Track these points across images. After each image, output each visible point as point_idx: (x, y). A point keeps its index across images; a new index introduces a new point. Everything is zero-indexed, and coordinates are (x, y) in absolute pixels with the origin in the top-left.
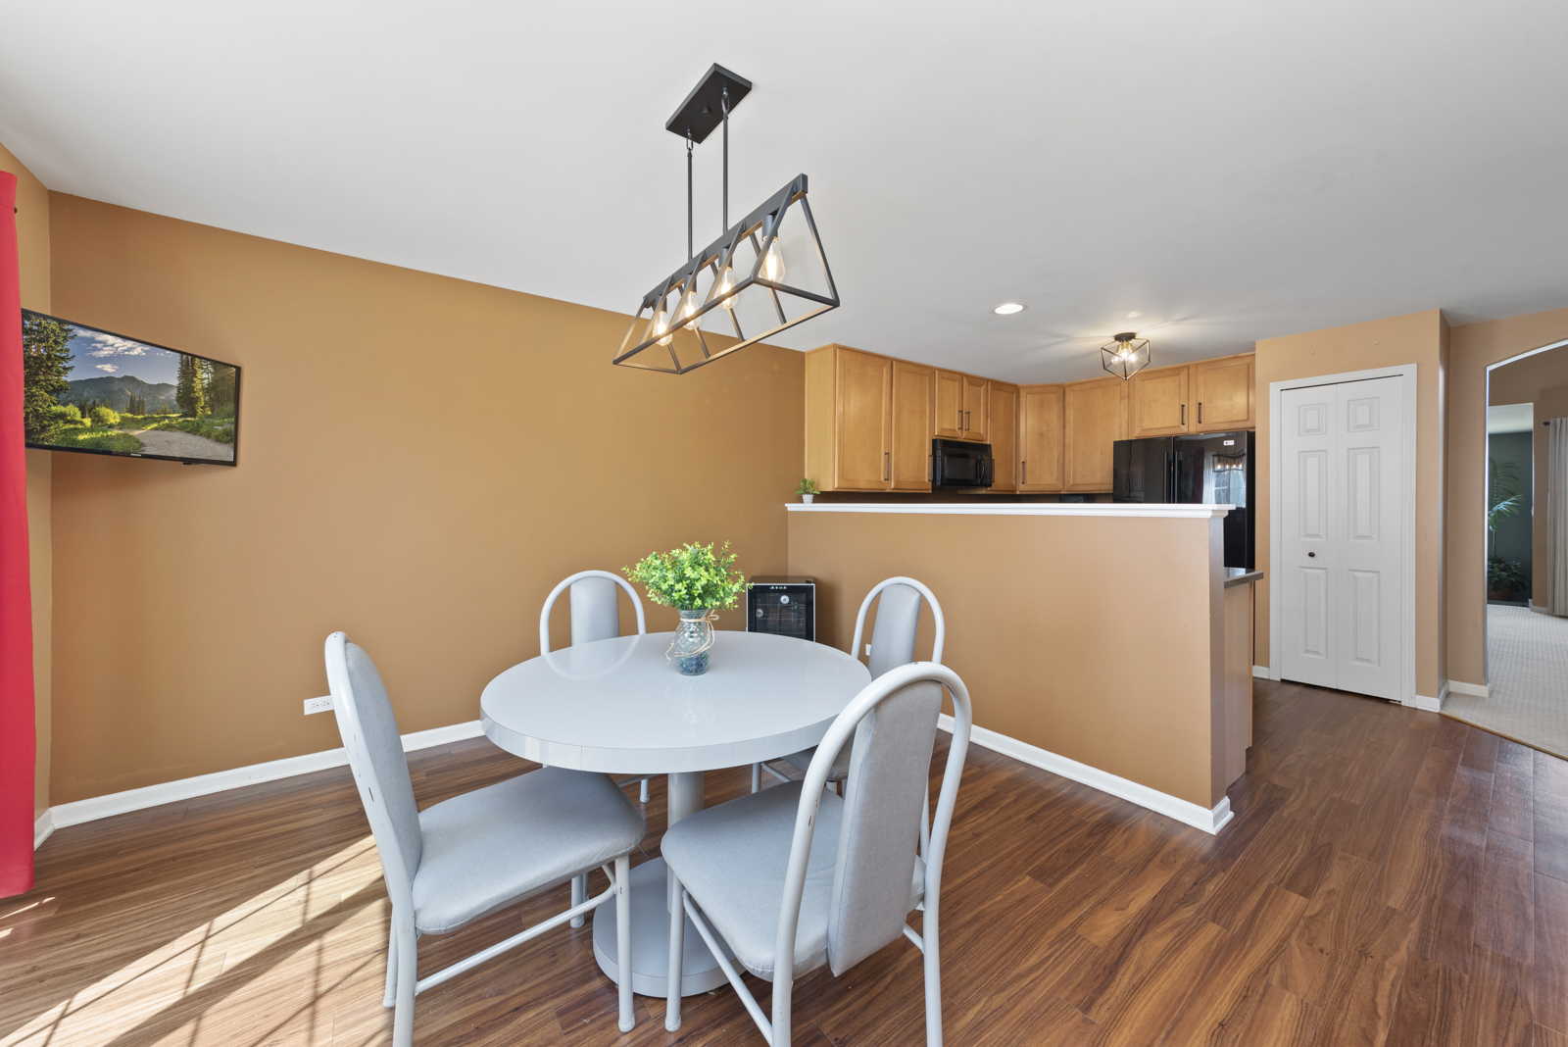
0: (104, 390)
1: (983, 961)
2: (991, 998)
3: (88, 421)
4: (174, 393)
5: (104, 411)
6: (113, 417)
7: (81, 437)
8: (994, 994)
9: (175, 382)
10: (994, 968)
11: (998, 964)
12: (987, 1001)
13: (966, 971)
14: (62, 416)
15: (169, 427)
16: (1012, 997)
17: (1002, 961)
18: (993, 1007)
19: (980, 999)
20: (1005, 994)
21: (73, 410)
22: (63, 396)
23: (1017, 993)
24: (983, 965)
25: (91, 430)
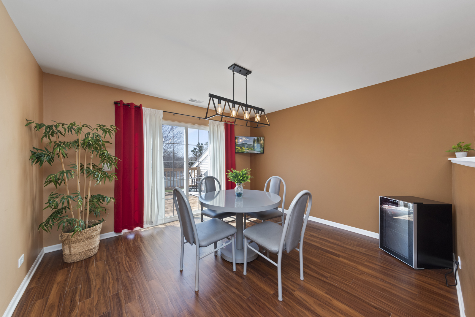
0: (243, 145)
1: (233, 308)
2: (220, 306)
3: (241, 149)
4: (252, 145)
5: (243, 148)
6: (244, 149)
7: (240, 151)
8: (221, 307)
9: (252, 144)
10: (230, 310)
11: (232, 312)
12: (218, 305)
13: (229, 302)
14: (237, 148)
15: (252, 150)
16: (219, 312)
17: (233, 313)
18: (216, 306)
19: (219, 303)
20: (221, 310)
21: (239, 148)
22: (238, 146)
23: (221, 314)
24: (232, 307)
25: (241, 150)
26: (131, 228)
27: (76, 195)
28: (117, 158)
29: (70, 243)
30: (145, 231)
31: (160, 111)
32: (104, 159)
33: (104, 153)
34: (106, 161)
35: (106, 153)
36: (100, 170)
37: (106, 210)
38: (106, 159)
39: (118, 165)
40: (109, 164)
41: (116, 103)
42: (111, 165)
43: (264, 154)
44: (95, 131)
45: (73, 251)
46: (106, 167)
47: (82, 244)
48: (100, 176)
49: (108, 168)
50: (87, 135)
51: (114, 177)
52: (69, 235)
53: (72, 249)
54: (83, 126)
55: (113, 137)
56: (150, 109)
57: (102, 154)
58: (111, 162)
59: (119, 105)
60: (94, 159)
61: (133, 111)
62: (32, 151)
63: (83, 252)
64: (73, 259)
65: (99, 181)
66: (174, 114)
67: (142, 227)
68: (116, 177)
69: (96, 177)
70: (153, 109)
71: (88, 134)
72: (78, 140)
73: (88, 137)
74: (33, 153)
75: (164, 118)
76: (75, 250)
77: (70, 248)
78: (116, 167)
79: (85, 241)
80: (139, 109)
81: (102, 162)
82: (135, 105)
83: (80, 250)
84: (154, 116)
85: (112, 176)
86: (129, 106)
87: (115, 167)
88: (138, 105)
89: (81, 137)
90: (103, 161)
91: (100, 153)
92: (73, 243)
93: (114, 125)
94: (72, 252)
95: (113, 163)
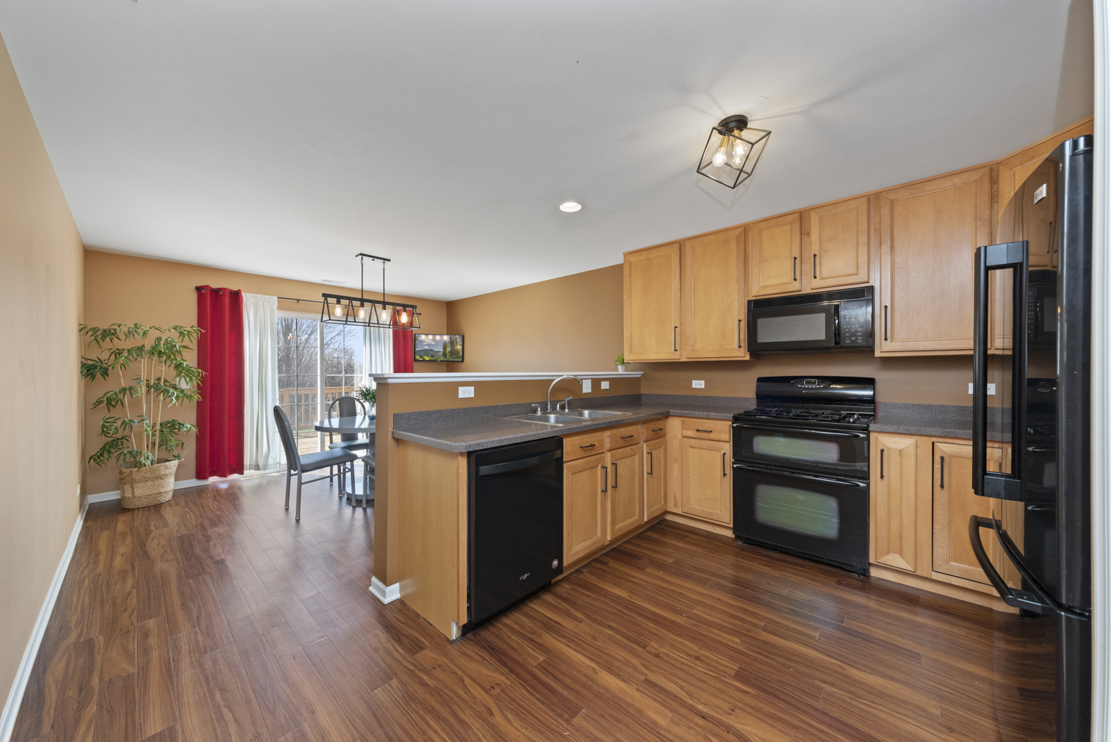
26: (223, 474)
27: (141, 418)
28: (200, 371)
29: (132, 482)
30: (247, 479)
31: (274, 297)
32: (181, 372)
33: (180, 364)
34: (183, 374)
35: (185, 364)
36: (175, 387)
37: (183, 444)
38: (184, 371)
39: (203, 380)
40: (188, 379)
41: (199, 289)
42: (191, 379)
43: (464, 363)
44: (169, 334)
45: (138, 492)
46: (184, 385)
47: (149, 484)
48: (176, 394)
49: (187, 384)
50: (159, 342)
51: (196, 397)
52: (131, 471)
53: (135, 490)
54: (151, 328)
55: (195, 342)
56: (255, 295)
57: (178, 366)
58: (191, 375)
59: (203, 291)
60: (165, 371)
61: (227, 300)
62: (82, 362)
63: (150, 495)
64: (137, 504)
65: (174, 401)
66: (298, 301)
67: (242, 473)
68: (200, 397)
69: (170, 396)
70: (260, 295)
71: (159, 339)
72: (143, 346)
73: (159, 344)
74: (83, 366)
75: (279, 308)
76: (139, 492)
77: (132, 488)
78: (200, 383)
79: (153, 481)
80: (236, 297)
81: (177, 376)
82: (231, 290)
83: (147, 492)
84: (262, 306)
85: (193, 394)
86: (221, 293)
87: (198, 384)
88: (235, 289)
89: (149, 343)
90: (179, 375)
91: (176, 364)
92: (138, 482)
93: (196, 325)
94: (136, 494)
95: (194, 378)
